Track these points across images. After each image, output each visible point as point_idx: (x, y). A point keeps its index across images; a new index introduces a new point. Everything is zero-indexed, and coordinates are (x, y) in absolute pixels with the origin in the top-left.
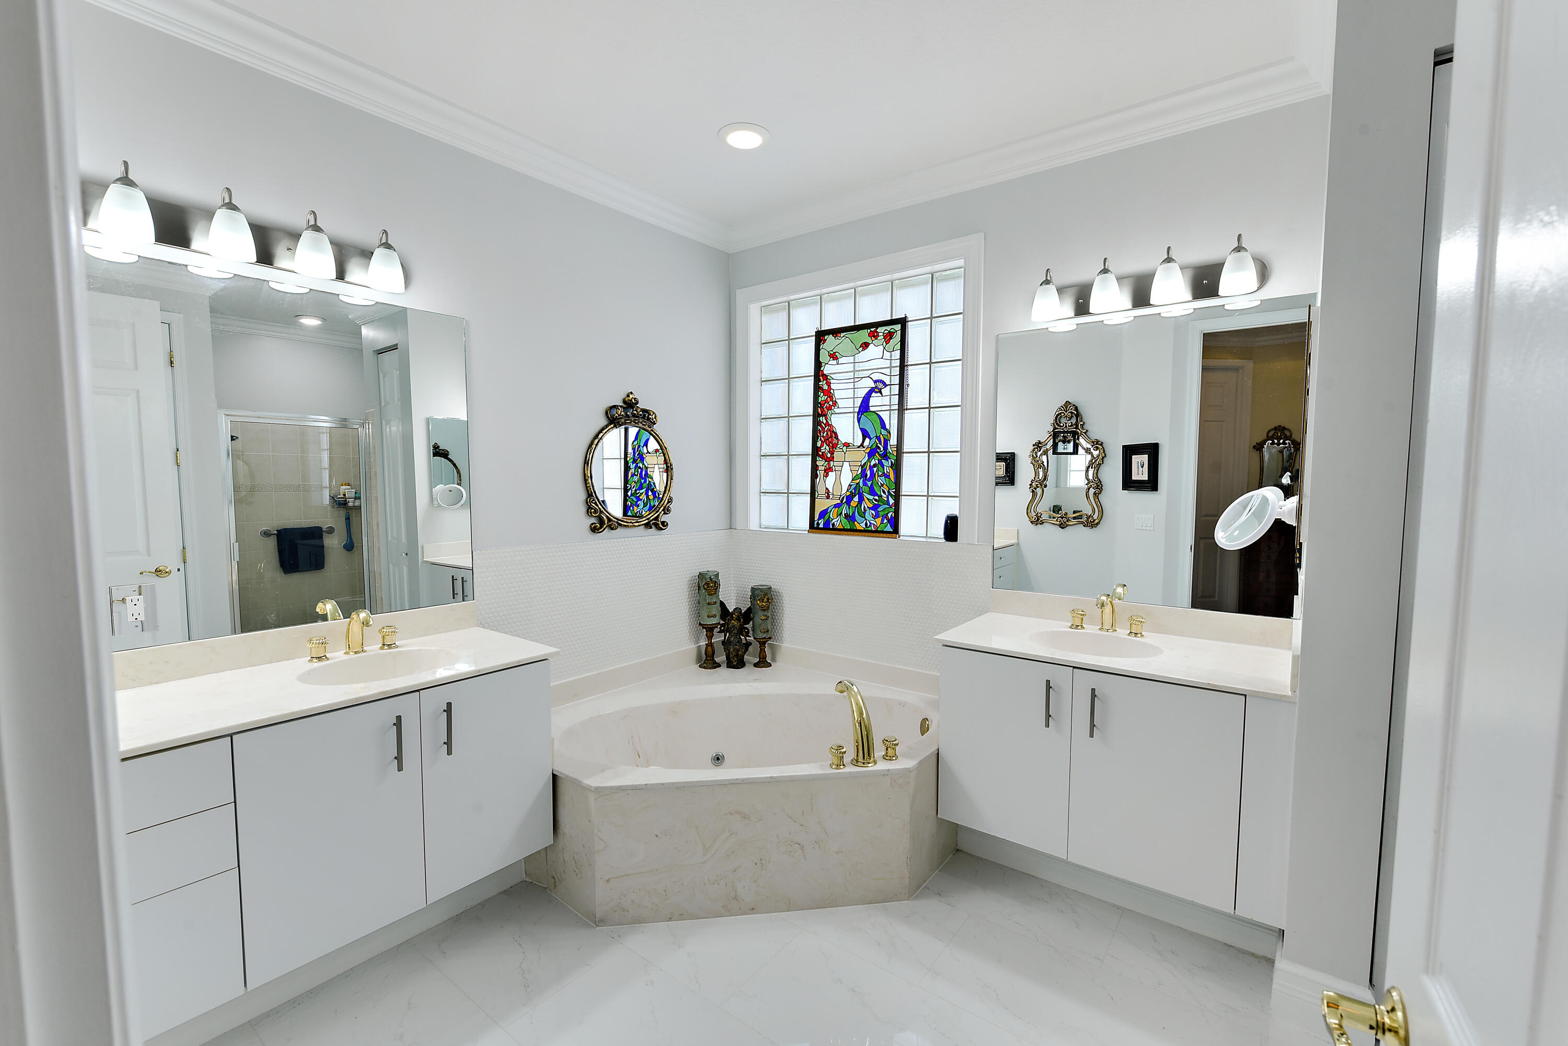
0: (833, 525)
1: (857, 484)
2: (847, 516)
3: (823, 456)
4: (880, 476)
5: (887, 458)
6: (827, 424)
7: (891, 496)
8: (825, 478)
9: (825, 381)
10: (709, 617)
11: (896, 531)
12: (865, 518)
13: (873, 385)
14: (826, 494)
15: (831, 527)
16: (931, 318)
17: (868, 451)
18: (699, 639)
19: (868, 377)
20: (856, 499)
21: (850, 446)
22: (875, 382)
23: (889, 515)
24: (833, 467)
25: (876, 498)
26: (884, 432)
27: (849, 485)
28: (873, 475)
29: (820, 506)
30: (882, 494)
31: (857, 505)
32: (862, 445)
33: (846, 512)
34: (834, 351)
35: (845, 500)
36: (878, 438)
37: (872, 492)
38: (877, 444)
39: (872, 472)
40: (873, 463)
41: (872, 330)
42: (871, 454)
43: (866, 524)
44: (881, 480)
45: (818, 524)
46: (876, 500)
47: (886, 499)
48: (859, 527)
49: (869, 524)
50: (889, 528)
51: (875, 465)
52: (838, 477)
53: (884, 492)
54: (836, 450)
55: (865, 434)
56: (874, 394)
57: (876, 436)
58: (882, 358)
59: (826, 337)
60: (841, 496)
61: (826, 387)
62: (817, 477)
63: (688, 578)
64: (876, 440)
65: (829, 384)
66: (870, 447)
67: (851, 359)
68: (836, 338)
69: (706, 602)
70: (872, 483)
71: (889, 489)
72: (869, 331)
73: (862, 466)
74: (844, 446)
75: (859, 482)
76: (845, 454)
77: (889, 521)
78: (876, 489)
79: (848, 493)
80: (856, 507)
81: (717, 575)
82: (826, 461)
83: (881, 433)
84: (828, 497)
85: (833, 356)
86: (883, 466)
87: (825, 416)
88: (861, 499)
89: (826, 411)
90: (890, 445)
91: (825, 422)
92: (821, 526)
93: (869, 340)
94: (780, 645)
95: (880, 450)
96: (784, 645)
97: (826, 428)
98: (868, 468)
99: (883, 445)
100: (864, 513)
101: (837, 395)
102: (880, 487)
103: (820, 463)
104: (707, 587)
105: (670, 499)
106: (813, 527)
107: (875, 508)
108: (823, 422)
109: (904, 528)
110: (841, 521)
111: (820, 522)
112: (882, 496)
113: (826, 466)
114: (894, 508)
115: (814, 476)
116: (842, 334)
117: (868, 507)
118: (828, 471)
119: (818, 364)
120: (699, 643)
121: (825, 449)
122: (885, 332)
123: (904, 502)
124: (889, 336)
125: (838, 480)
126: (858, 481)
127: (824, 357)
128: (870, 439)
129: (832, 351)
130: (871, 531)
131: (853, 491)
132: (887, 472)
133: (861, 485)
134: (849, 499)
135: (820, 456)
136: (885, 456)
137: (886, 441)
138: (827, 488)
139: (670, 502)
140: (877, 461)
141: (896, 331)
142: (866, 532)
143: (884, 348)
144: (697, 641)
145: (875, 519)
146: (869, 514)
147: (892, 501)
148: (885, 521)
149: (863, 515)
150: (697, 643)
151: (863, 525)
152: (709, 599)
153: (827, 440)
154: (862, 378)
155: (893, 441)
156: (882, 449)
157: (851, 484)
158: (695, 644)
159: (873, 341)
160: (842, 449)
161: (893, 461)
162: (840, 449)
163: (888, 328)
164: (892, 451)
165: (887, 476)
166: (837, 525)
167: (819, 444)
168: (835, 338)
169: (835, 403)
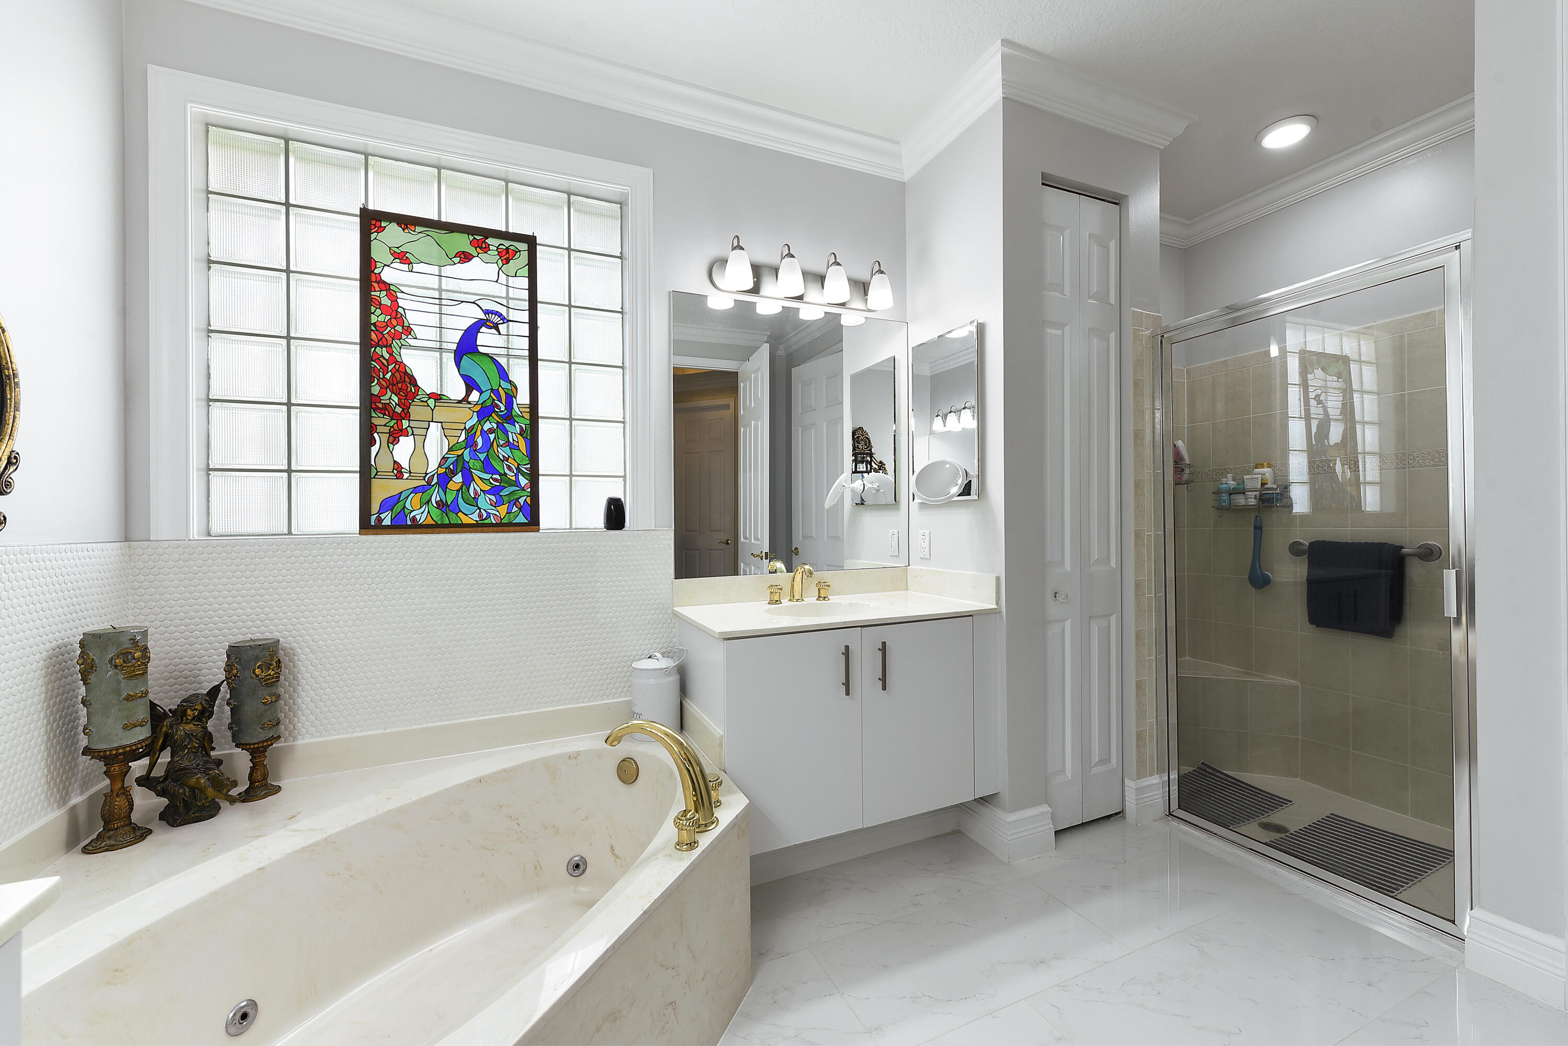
0: (414, 519)
1: (458, 456)
2: (441, 505)
3: (385, 410)
4: (501, 446)
5: (512, 421)
6: (393, 359)
7: (524, 474)
8: (391, 446)
9: (385, 293)
10: (126, 727)
11: (533, 522)
12: (477, 506)
13: (482, 316)
14: (395, 472)
15: (409, 523)
16: (569, 249)
17: (477, 408)
18: (67, 793)
19: (474, 303)
20: (458, 478)
21: (442, 399)
22: (487, 312)
23: (522, 501)
24: (409, 429)
25: (497, 477)
26: (504, 384)
27: (444, 458)
28: (488, 445)
29: (382, 490)
30: (507, 471)
31: (461, 488)
32: (465, 400)
33: (438, 499)
34: (402, 249)
35: (435, 480)
36: (496, 392)
37: (488, 467)
38: (494, 400)
39: (486, 440)
40: (487, 426)
41: (478, 238)
42: (484, 412)
43: (480, 515)
44: (503, 452)
45: (379, 520)
46: (496, 480)
47: (513, 478)
48: (466, 520)
49: (485, 515)
50: (521, 519)
51: (491, 431)
52: (419, 445)
53: (509, 468)
54: (413, 403)
55: (471, 385)
56: (483, 329)
57: (492, 390)
58: (497, 282)
59: (383, 224)
60: (427, 474)
61: (386, 301)
62: (373, 442)
63: (45, 653)
64: (492, 394)
65: (394, 299)
66: (482, 404)
67: (435, 269)
68: (405, 231)
69: (120, 695)
70: (487, 455)
71: (519, 465)
72: (471, 238)
73: (468, 431)
74: (430, 398)
75: (463, 453)
76: (433, 410)
77: (521, 509)
78: (496, 465)
79: (441, 471)
80: (458, 491)
81: (145, 634)
82: (392, 419)
83: (500, 386)
84: (399, 476)
85: (402, 257)
86: (506, 432)
87: (389, 347)
88: (468, 479)
89: (389, 339)
90: (517, 404)
91: (387, 356)
92: (387, 522)
93: (472, 251)
94: (292, 745)
95: (500, 409)
96: (300, 742)
97: (390, 367)
98: (478, 433)
99: (504, 401)
100: (476, 499)
101: (412, 318)
102: (503, 461)
103: (379, 420)
104: (124, 662)
105: (15, 458)
106: (367, 525)
107: (495, 491)
108: (382, 356)
109: (546, 518)
110: (429, 512)
111: (383, 516)
112: (505, 474)
113: (392, 427)
114: (529, 490)
115: (367, 441)
116: (418, 229)
117: (481, 490)
118: (395, 436)
119: (367, 264)
120: (69, 800)
121: (390, 398)
122: (500, 247)
123: (544, 484)
124: (506, 256)
125: (419, 451)
126: (460, 452)
127: (379, 252)
128: (481, 392)
129: (397, 248)
130: (491, 525)
131: (451, 467)
132: (513, 440)
133: (467, 457)
134: (444, 480)
135: (377, 409)
136: (509, 418)
137: (510, 399)
138: (395, 462)
139: (15, 464)
140: (495, 426)
141: (520, 251)
142: (480, 526)
143: (500, 269)
144: (63, 799)
145: (495, 507)
146: (484, 502)
147: (523, 481)
148: (515, 509)
149: (474, 502)
150: (65, 803)
151: (475, 517)
152: (127, 688)
153: (391, 385)
154: (462, 302)
155: (523, 397)
156: (503, 408)
157: (446, 456)
158: (59, 807)
159: (478, 254)
160: (426, 401)
161: (524, 426)
162: (422, 401)
163: (507, 243)
164: (521, 412)
165: (514, 447)
166: (422, 518)
167: (376, 390)
168: (403, 230)
169: (408, 331)
